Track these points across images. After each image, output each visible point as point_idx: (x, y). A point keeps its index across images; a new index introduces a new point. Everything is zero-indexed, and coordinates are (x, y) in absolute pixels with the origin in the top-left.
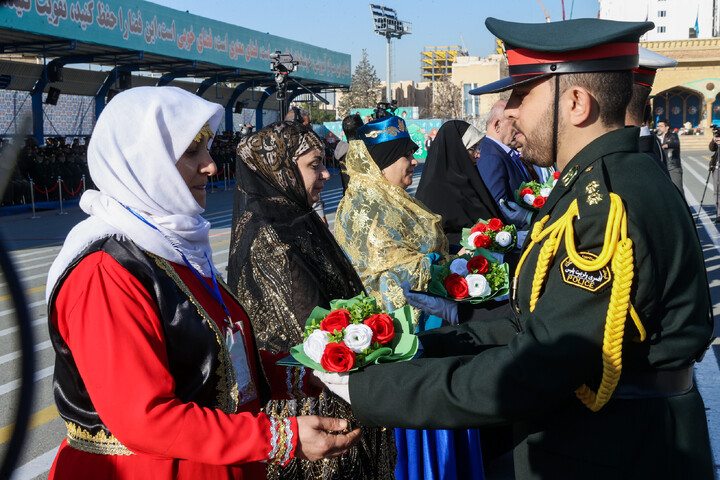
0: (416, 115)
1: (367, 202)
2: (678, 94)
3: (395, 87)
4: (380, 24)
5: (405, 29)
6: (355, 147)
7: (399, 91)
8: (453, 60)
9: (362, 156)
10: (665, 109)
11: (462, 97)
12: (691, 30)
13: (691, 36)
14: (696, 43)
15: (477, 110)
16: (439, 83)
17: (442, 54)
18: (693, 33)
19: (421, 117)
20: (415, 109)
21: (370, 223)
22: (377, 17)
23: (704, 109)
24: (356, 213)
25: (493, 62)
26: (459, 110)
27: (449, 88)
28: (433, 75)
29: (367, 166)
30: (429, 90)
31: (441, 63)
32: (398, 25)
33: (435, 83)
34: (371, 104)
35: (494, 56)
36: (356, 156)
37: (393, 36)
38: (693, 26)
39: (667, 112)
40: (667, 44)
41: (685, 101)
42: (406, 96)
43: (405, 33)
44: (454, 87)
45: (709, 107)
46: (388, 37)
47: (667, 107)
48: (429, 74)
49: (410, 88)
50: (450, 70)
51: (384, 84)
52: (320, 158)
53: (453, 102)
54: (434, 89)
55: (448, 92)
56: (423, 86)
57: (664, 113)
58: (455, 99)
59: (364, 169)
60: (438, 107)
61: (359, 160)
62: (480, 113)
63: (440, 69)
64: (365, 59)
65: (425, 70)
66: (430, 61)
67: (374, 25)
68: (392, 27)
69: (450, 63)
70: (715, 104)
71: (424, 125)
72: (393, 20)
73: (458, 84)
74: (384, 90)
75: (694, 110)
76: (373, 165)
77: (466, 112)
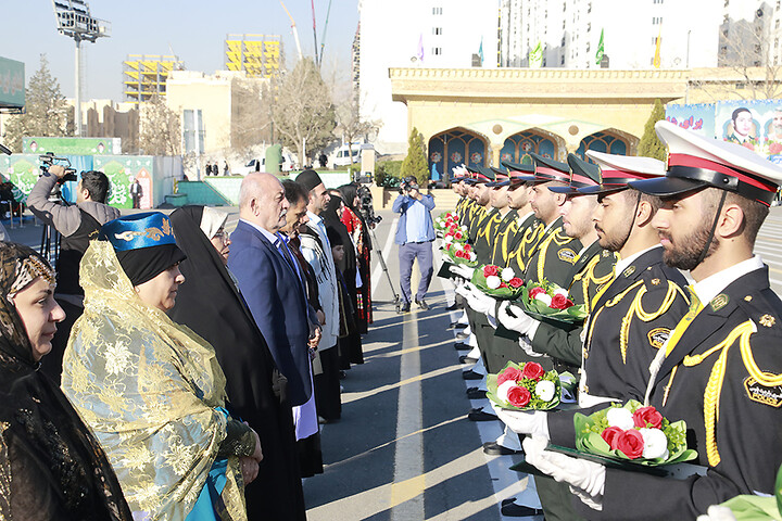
0: (117, 149)
1: (125, 331)
2: (459, 137)
3: (85, 108)
4: (65, 21)
5: (102, 30)
6: (98, 250)
7: (92, 113)
8: (169, 74)
9: (108, 264)
10: (442, 155)
11: (182, 128)
12: (475, 56)
13: (474, 64)
14: (480, 73)
15: (201, 146)
16: (150, 106)
17: (152, 66)
18: (477, 61)
19: (124, 151)
20: (117, 141)
21: (134, 359)
22: (62, 11)
23: (489, 157)
24: (109, 348)
25: (221, 81)
26: (177, 145)
27: (163, 114)
28: (140, 93)
29: (115, 278)
30: (134, 114)
31: (153, 77)
32: (91, 23)
33: (143, 105)
34: (52, 131)
35: (223, 73)
36: (99, 263)
37: (85, 38)
38: (476, 52)
39: (446, 159)
40: (446, 73)
41: (467, 146)
42: (101, 120)
43: (102, 36)
44: (170, 113)
45: (496, 155)
46: (78, 40)
47: (446, 152)
48: (134, 92)
49: (107, 109)
50: (163, 88)
51: (70, 102)
52: (49, 292)
53: (168, 133)
54: (142, 114)
55: (162, 119)
56: (125, 107)
57: (442, 160)
58: (172, 129)
59: (108, 282)
60: (148, 139)
61: (103, 269)
62: (206, 149)
63: (151, 86)
64: (43, 68)
65: (128, 85)
66: (135, 75)
67: (58, 22)
68: (83, 26)
69: (164, 79)
70: (502, 151)
71: (129, 163)
72: (83, 16)
73: (176, 110)
74: (72, 110)
75: (478, 158)
76: (123, 278)
77: (187, 147)
